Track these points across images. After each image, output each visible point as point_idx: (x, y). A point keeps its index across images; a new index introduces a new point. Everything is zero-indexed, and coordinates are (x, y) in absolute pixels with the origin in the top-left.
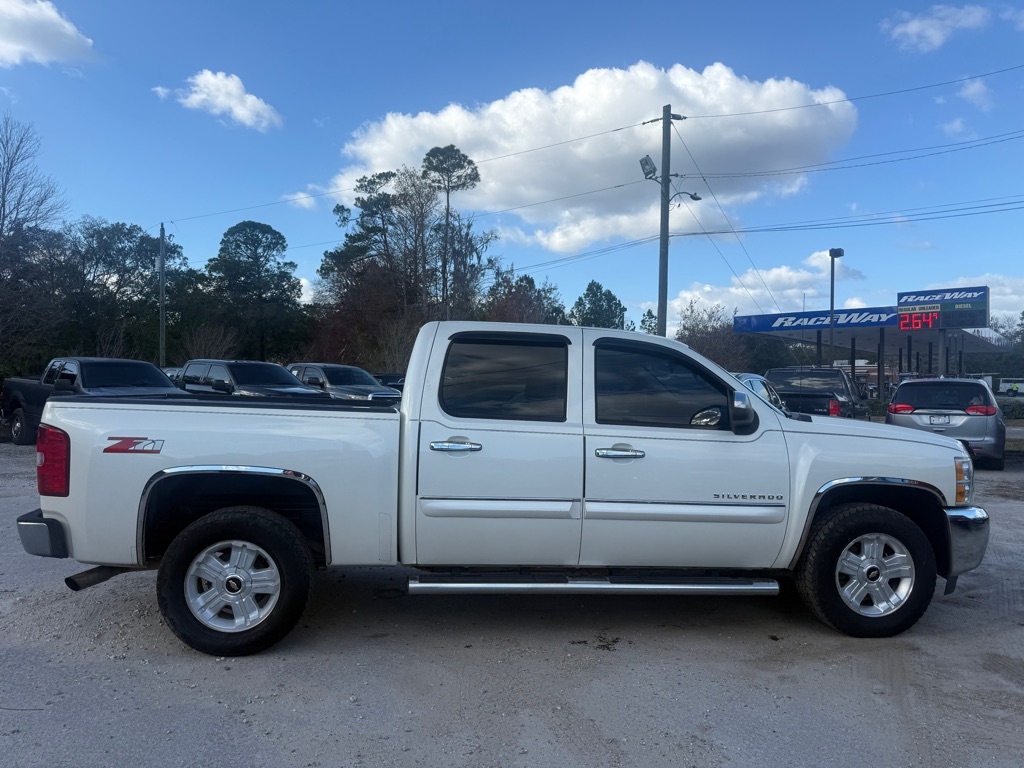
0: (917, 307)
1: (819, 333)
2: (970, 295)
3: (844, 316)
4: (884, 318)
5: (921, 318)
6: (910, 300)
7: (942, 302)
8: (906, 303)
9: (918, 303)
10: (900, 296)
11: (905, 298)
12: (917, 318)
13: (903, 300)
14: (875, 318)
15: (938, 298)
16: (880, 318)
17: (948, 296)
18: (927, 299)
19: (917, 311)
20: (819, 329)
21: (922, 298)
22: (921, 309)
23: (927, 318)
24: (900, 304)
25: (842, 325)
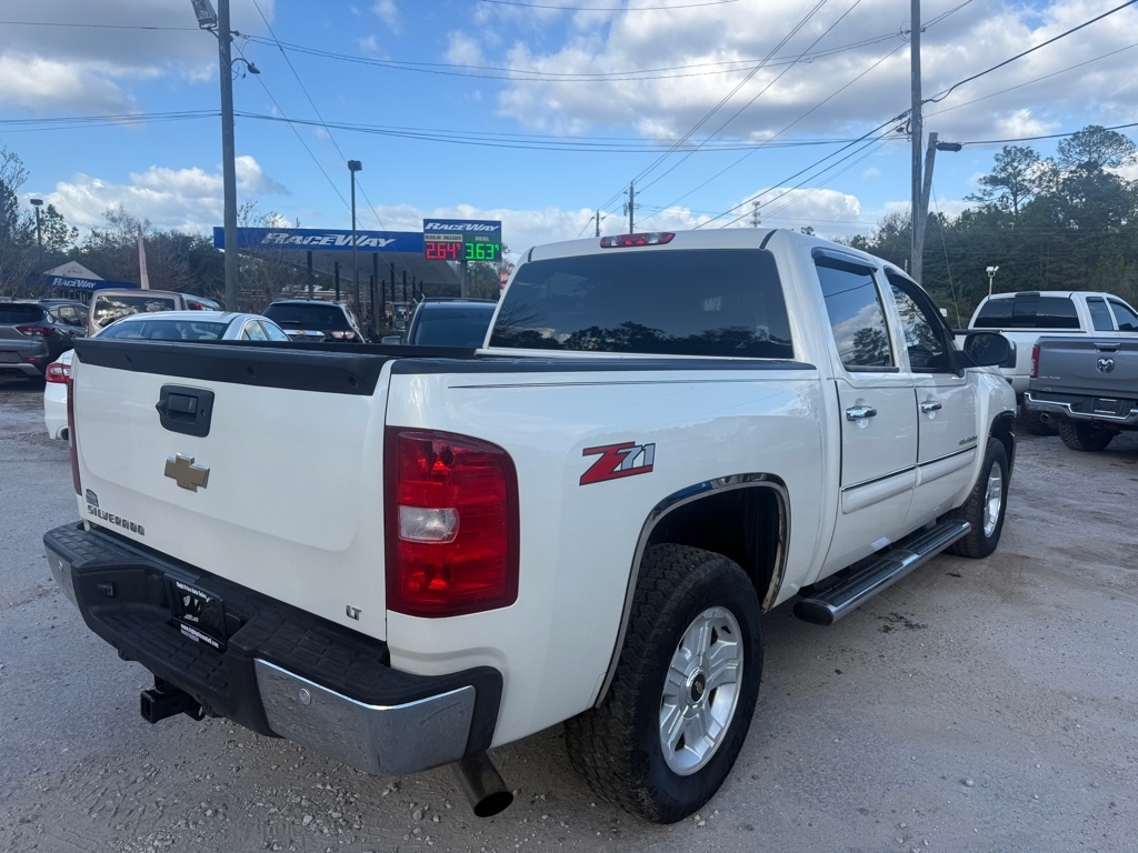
0: (442, 236)
1: (309, 254)
2: (487, 228)
3: (341, 237)
4: (383, 243)
5: (445, 247)
6: (435, 228)
7: (464, 232)
8: (431, 231)
9: (443, 231)
10: (426, 222)
11: (430, 225)
12: (442, 247)
13: (428, 227)
14: (374, 242)
15: (460, 228)
16: (378, 243)
17: (469, 227)
18: (450, 228)
19: (442, 240)
20: (310, 249)
21: (446, 227)
22: (446, 238)
23: (451, 248)
24: (426, 231)
25: (340, 247)
